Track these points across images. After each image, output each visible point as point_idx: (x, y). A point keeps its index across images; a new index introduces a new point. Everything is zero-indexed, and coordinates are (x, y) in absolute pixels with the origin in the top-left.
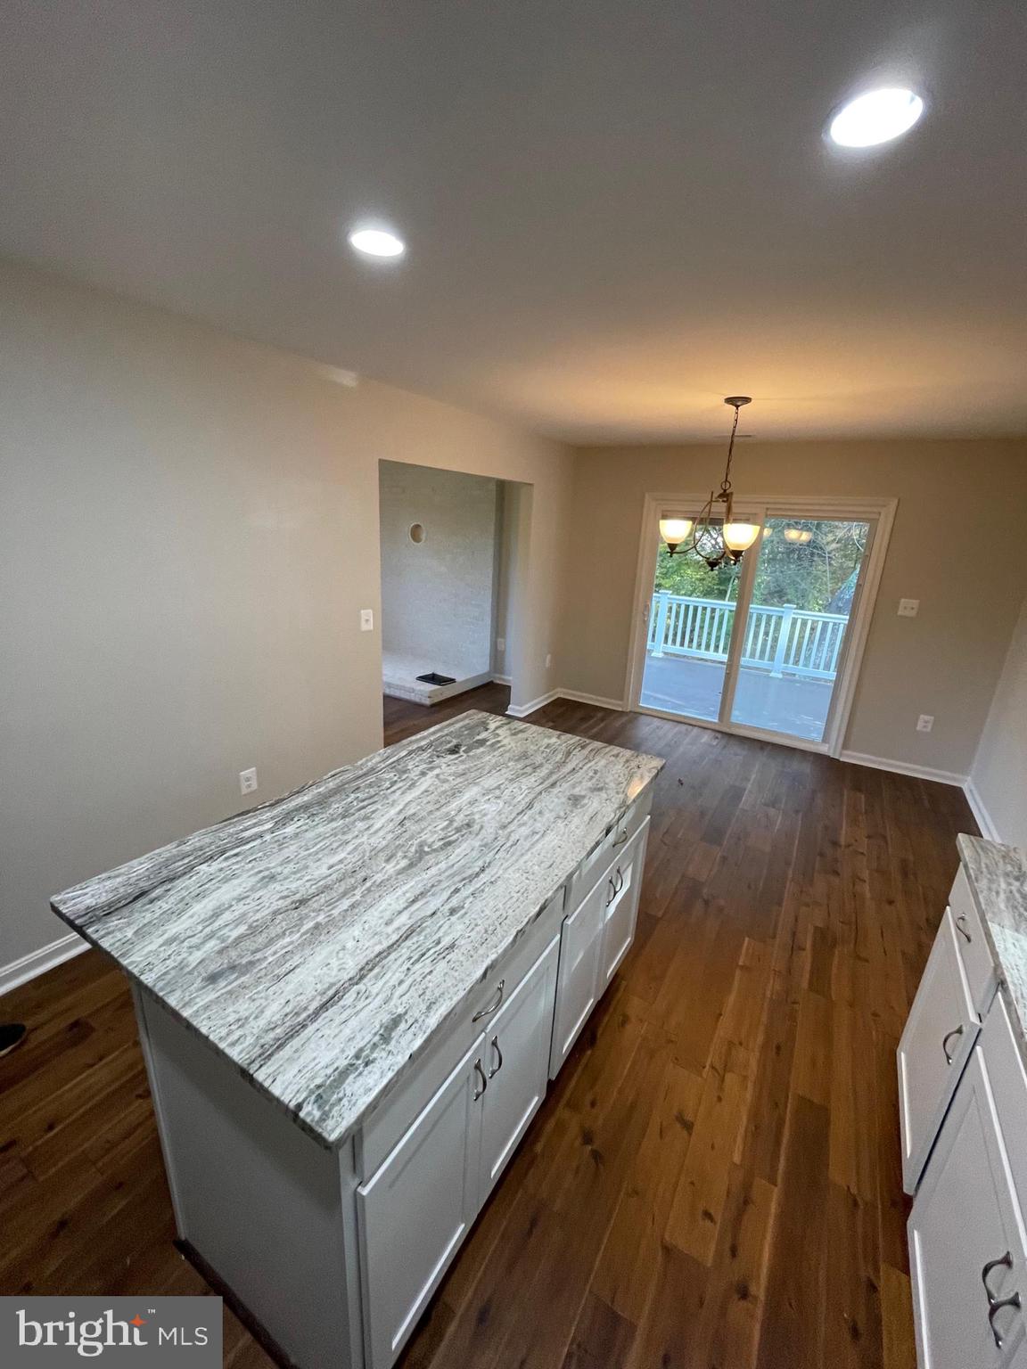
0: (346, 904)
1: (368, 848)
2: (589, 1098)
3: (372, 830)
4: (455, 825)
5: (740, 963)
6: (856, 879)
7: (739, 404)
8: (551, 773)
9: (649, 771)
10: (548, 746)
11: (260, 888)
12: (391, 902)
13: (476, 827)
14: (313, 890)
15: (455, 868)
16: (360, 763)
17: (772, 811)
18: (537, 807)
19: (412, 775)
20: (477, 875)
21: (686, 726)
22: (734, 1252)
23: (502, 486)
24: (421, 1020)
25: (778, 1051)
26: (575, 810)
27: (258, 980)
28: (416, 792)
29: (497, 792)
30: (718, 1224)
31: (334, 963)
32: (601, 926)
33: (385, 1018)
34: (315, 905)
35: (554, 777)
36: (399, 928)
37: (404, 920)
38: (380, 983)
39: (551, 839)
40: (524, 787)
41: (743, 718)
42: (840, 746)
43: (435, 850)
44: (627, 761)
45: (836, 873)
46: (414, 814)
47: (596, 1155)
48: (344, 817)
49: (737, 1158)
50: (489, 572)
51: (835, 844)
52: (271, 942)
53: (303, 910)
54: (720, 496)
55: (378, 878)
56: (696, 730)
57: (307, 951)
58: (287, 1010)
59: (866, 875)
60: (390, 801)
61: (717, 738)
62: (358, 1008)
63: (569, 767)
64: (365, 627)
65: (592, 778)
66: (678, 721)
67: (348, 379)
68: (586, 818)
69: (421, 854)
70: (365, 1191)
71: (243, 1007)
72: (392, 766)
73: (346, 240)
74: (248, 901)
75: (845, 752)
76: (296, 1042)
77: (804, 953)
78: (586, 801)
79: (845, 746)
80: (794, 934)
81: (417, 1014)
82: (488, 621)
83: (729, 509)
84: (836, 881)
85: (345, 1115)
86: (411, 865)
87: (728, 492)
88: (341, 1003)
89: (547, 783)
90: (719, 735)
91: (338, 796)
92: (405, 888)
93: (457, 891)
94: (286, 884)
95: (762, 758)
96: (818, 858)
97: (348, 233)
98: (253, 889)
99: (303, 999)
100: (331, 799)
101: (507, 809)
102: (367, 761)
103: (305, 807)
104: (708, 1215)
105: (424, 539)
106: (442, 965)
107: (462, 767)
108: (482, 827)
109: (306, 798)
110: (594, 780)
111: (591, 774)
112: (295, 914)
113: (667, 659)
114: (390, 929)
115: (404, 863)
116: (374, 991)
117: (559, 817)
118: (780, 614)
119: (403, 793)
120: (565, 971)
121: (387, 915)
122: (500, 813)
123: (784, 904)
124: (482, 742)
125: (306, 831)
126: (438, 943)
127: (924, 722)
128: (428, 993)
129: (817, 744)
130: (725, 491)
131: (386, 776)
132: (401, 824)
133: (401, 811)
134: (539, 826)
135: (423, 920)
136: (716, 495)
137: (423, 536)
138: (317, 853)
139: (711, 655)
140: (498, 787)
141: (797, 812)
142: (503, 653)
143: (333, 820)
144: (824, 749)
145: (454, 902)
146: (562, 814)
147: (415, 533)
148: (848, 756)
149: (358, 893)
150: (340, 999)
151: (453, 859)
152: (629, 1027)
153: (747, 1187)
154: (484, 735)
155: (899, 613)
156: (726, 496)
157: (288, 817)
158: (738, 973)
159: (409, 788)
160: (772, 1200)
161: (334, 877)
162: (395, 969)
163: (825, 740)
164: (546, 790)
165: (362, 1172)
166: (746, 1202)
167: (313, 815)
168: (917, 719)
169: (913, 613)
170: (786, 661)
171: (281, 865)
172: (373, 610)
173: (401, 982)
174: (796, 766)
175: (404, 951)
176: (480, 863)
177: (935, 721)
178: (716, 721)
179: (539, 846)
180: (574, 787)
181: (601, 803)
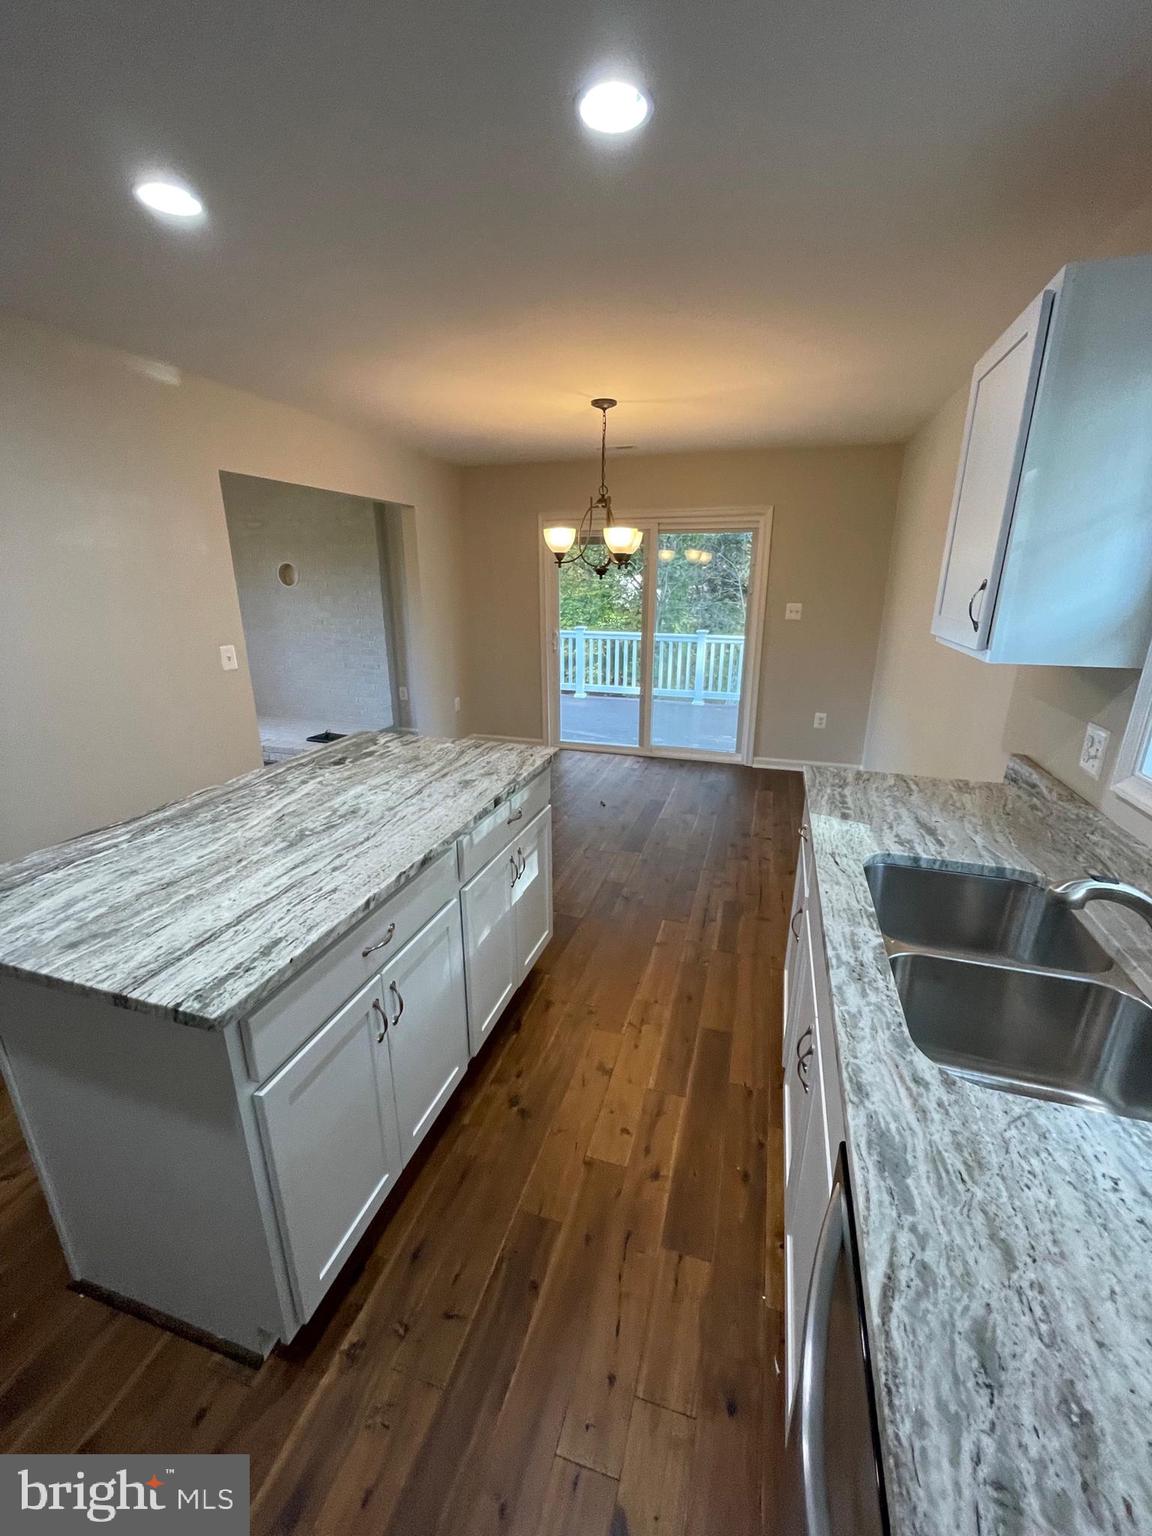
0: (219, 879)
1: (242, 841)
2: (514, 1071)
3: (248, 827)
4: (339, 813)
5: (658, 940)
6: (763, 859)
7: (605, 406)
8: (443, 768)
9: (542, 756)
10: (441, 750)
11: (119, 881)
12: (270, 871)
13: (362, 812)
14: (182, 874)
15: (339, 841)
16: (230, 782)
17: (689, 817)
18: (426, 792)
19: (292, 785)
20: (362, 843)
21: (608, 755)
22: (647, 1150)
23: (381, 510)
24: (302, 938)
25: (688, 1001)
26: (465, 791)
27: (126, 940)
28: (294, 797)
29: (386, 787)
30: (634, 1137)
31: (210, 918)
32: (507, 908)
33: (265, 942)
34: (186, 884)
35: (446, 770)
36: (277, 887)
37: (285, 881)
38: (259, 923)
39: (440, 811)
40: (413, 781)
41: (662, 740)
42: (751, 754)
43: (317, 833)
44: (521, 752)
45: (746, 858)
46: (293, 812)
47: (523, 1113)
48: (213, 822)
49: (651, 1083)
50: (379, 611)
51: (746, 835)
52: (137, 913)
53: (171, 889)
54: (600, 501)
55: (255, 858)
56: (618, 758)
57: (179, 914)
58: (160, 952)
59: (771, 855)
60: (267, 804)
61: (638, 762)
62: (237, 940)
63: (463, 762)
64: (227, 666)
65: (484, 767)
66: (598, 751)
67: (165, 374)
68: (475, 794)
69: (302, 836)
70: (262, 1093)
71: (109, 958)
72: (269, 781)
73: (131, 192)
74: (107, 891)
75: (756, 759)
76: (171, 970)
77: (714, 924)
78: (476, 783)
79: (755, 754)
80: (706, 910)
81: (298, 935)
82: (385, 668)
83: (609, 514)
84: (745, 863)
85: (227, 1002)
86: (291, 845)
87: (606, 496)
88: (219, 940)
89: (438, 775)
90: (641, 760)
91: (206, 808)
92: (284, 861)
93: (340, 855)
94: (150, 875)
95: (682, 773)
96: (730, 849)
97: (132, 186)
98: (111, 883)
99: (177, 944)
100: (200, 810)
101: (394, 797)
102: (238, 780)
103: (167, 820)
104: (625, 1131)
105: (296, 581)
106: (324, 904)
107: (348, 773)
108: (367, 813)
109: (167, 814)
110: (486, 769)
111: (483, 764)
112: (163, 892)
113: (590, 699)
114: (268, 889)
115: (284, 844)
116: (254, 927)
117: (448, 796)
118: (694, 641)
119: (280, 798)
120: (471, 945)
121: (267, 879)
122: (386, 800)
123: (698, 889)
124: (371, 754)
125: (170, 836)
126: (321, 889)
127: (820, 719)
128: (308, 922)
129: (731, 755)
130: (603, 496)
131: (262, 788)
132: (280, 819)
133: (279, 811)
134: (427, 805)
135: (306, 877)
136: (594, 501)
137: (296, 577)
138: (184, 849)
139: (625, 689)
140: (387, 783)
141: (713, 813)
142: (407, 702)
143: (199, 826)
144: (738, 759)
145: (337, 863)
146: (451, 794)
147: (285, 573)
148: (759, 762)
149: (233, 871)
150: (216, 938)
151: (334, 837)
152: (553, 1011)
153: (660, 1104)
154: (372, 748)
155: (787, 618)
156: (604, 501)
157: (144, 831)
158: (655, 950)
159: (288, 794)
160: (680, 1108)
161: (205, 863)
162: (274, 913)
163: (738, 749)
164: (436, 780)
165: (257, 1075)
166: (659, 1114)
167: (177, 824)
168: (814, 717)
169: (798, 617)
170: (706, 688)
171: (142, 862)
172: (236, 646)
173: (282, 919)
174: (712, 777)
175: (284, 900)
176: (365, 835)
177: (827, 717)
178: (637, 746)
179: (426, 817)
180: (465, 774)
181: (491, 782)
